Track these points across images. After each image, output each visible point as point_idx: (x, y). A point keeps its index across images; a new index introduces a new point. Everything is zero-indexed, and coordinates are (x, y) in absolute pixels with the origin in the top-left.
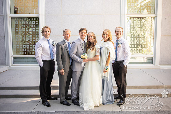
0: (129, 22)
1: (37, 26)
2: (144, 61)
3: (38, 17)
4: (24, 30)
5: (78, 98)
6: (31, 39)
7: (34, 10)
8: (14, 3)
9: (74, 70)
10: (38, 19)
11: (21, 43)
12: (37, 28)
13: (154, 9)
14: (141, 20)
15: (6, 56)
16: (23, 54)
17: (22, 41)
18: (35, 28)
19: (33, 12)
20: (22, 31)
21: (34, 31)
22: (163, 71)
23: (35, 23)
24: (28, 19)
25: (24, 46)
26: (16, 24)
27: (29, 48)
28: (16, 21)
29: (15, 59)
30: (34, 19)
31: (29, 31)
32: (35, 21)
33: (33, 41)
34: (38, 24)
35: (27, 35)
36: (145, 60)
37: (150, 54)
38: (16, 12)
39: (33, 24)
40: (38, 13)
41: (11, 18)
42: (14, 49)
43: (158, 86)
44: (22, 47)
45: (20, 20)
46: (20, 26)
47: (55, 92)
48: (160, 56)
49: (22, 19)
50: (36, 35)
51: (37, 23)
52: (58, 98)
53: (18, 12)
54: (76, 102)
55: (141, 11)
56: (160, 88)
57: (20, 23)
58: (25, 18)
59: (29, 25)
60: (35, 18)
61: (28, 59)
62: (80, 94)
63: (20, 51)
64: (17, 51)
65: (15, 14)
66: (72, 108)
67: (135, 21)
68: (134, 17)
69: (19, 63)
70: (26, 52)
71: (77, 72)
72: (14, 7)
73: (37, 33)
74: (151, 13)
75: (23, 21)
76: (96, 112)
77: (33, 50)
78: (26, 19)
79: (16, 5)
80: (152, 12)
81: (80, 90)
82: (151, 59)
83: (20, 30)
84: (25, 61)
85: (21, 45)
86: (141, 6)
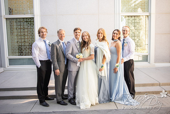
0: (123, 21)
1: (32, 27)
2: (139, 60)
3: (33, 18)
4: (19, 31)
5: (74, 98)
6: (27, 40)
7: (29, 11)
8: (9, 4)
9: (70, 70)
10: (33, 20)
11: (16, 44)
12: (32, 28)
13: (147, 8)
14: (135, 19)
15: (1, 57)
16: (19, 55)
17: (17, 42)
18: (31, 28)
19: (28, 12)
20: (17, 32)
21: (30, 32)
22: (157, 69)
23: (30, 24)
24: (23, 20)
25: (20, 47)
26: (11, 25)
27: (25, 49)
28: (11, 22)
29: (10, 60)
30: (29, 20)
31: (24, 32)
32: (30, 21)
33: (28, 42)
34: (34, 25)
35: (22, 35)
36: (141, 59)
37: (145, 53)
38: (11, 13)
39: (28, 25)
40: (32, 13)
41: (6, 19)
42: (9, 50)
43: (153, 84)
44: (18, 48)
45: (14, 21)
46: (15, 27)
47: (51, 92)
48: (155, 54)
49: (17, 19)
50: (31, 35)
51: (32, 23)
52: (55, 98)
53: (13, 12)
54: (73, 101)
55: (135, 10)
56: (155, 86)
57: (15, 24)
58: (20, 18)
59: (24, 26)
60: (30, 18)
61: (24, 60)
62: (76, 93)
63: (15, 53)
64: (12, 53)
65: (10, 15)
66: (69, 108)
67: (130, 19)
68: (128, 16)
69: (15, 65)
70: (21, 53)
71: (73, 72)
72: (9, 8)
73: (32, 33)
74: (144, 12)
75: (19, 22)
76: (92, 111)
77: (29, 50)
78: (22, 20)
79: (10, 6)
80: (146, 10)
81: (77, 89)
82: (146, 57)
83: (15, 31)
84: (20, 62)
85: (16, 46)
86: (135, 5)
